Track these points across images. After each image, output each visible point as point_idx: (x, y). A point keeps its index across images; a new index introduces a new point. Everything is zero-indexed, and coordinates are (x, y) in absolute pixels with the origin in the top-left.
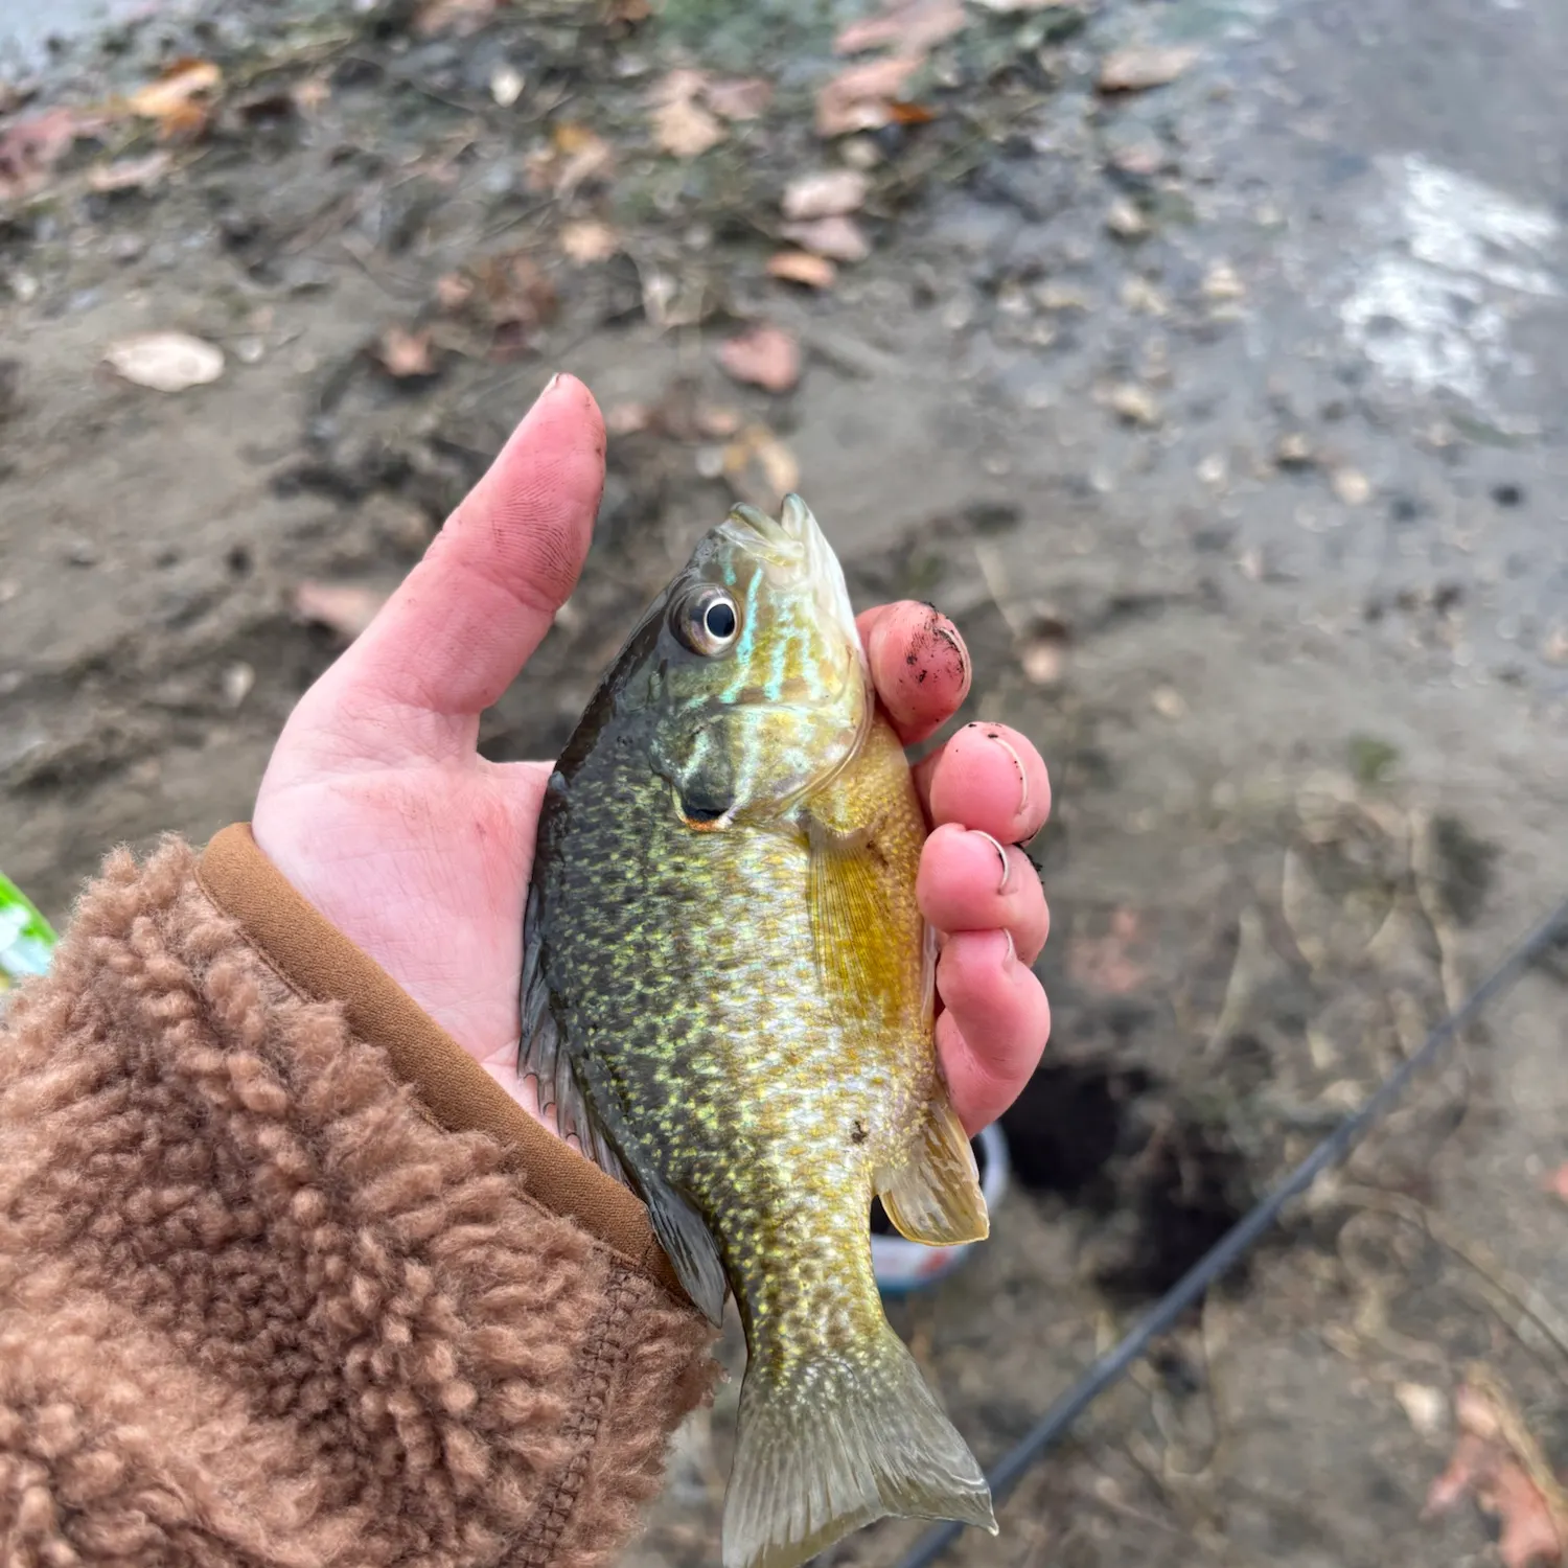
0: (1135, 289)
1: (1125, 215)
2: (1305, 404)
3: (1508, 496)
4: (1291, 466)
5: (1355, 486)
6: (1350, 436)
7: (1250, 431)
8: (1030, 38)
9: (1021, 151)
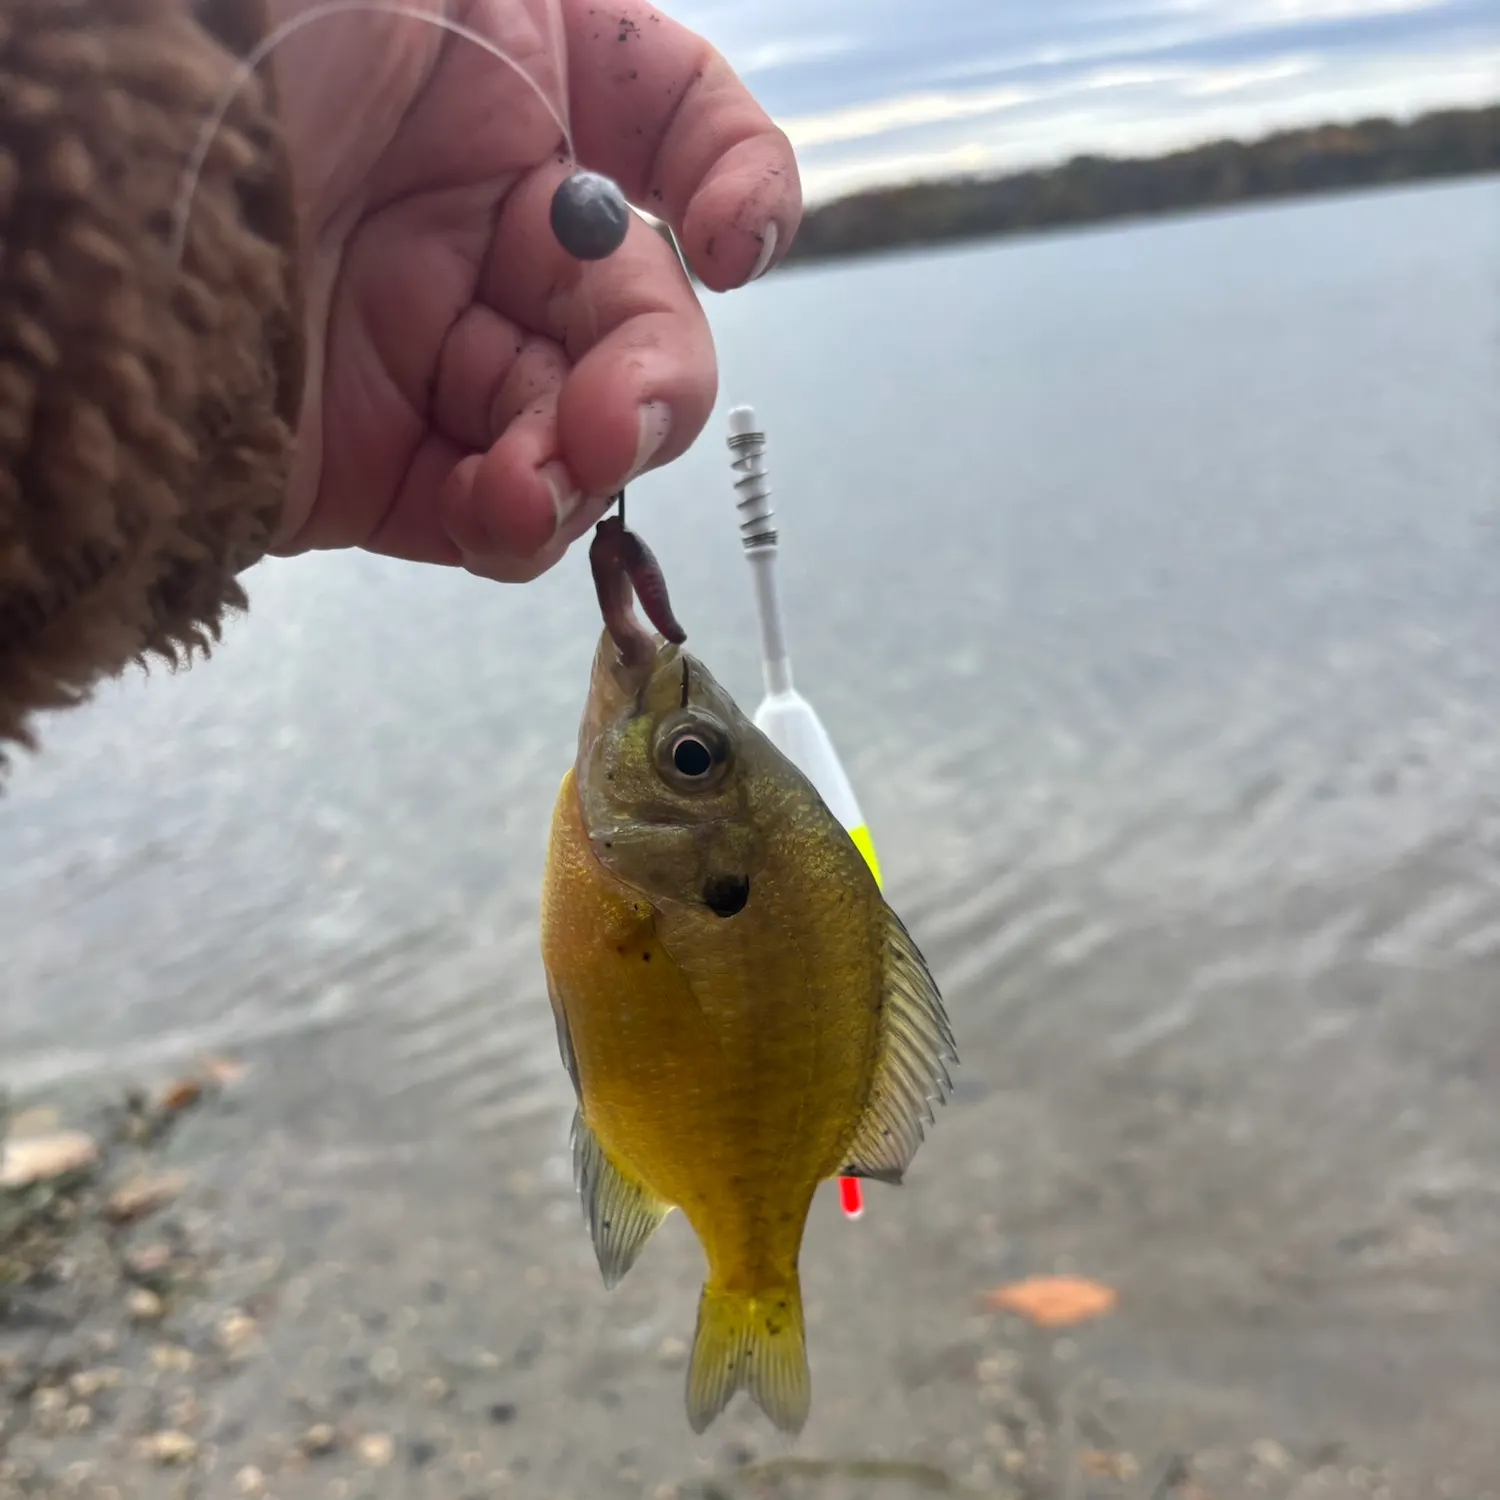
0: (161, 1355)
1: (143, 1302)
2: (320, 1399)
3: (502, 1414)
4: (321, 1452)
5: (376, 1449)
6: (363, 1412)
7: (278, 1438)
8: (44, 1197)
9: (42, 1280)
